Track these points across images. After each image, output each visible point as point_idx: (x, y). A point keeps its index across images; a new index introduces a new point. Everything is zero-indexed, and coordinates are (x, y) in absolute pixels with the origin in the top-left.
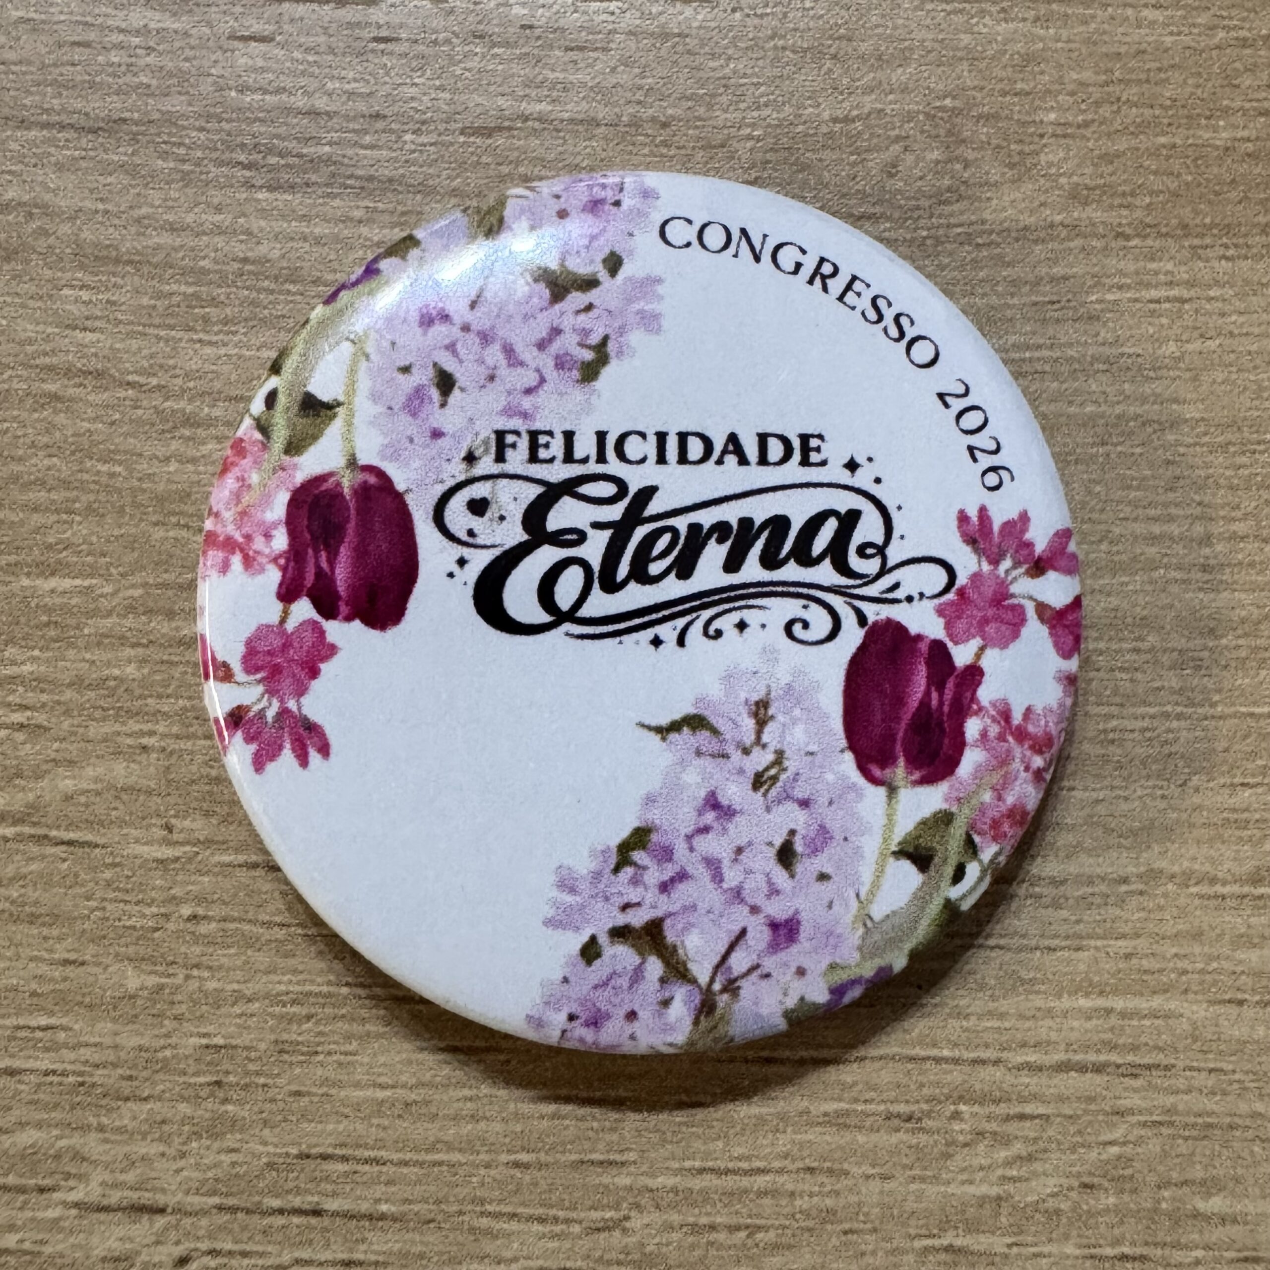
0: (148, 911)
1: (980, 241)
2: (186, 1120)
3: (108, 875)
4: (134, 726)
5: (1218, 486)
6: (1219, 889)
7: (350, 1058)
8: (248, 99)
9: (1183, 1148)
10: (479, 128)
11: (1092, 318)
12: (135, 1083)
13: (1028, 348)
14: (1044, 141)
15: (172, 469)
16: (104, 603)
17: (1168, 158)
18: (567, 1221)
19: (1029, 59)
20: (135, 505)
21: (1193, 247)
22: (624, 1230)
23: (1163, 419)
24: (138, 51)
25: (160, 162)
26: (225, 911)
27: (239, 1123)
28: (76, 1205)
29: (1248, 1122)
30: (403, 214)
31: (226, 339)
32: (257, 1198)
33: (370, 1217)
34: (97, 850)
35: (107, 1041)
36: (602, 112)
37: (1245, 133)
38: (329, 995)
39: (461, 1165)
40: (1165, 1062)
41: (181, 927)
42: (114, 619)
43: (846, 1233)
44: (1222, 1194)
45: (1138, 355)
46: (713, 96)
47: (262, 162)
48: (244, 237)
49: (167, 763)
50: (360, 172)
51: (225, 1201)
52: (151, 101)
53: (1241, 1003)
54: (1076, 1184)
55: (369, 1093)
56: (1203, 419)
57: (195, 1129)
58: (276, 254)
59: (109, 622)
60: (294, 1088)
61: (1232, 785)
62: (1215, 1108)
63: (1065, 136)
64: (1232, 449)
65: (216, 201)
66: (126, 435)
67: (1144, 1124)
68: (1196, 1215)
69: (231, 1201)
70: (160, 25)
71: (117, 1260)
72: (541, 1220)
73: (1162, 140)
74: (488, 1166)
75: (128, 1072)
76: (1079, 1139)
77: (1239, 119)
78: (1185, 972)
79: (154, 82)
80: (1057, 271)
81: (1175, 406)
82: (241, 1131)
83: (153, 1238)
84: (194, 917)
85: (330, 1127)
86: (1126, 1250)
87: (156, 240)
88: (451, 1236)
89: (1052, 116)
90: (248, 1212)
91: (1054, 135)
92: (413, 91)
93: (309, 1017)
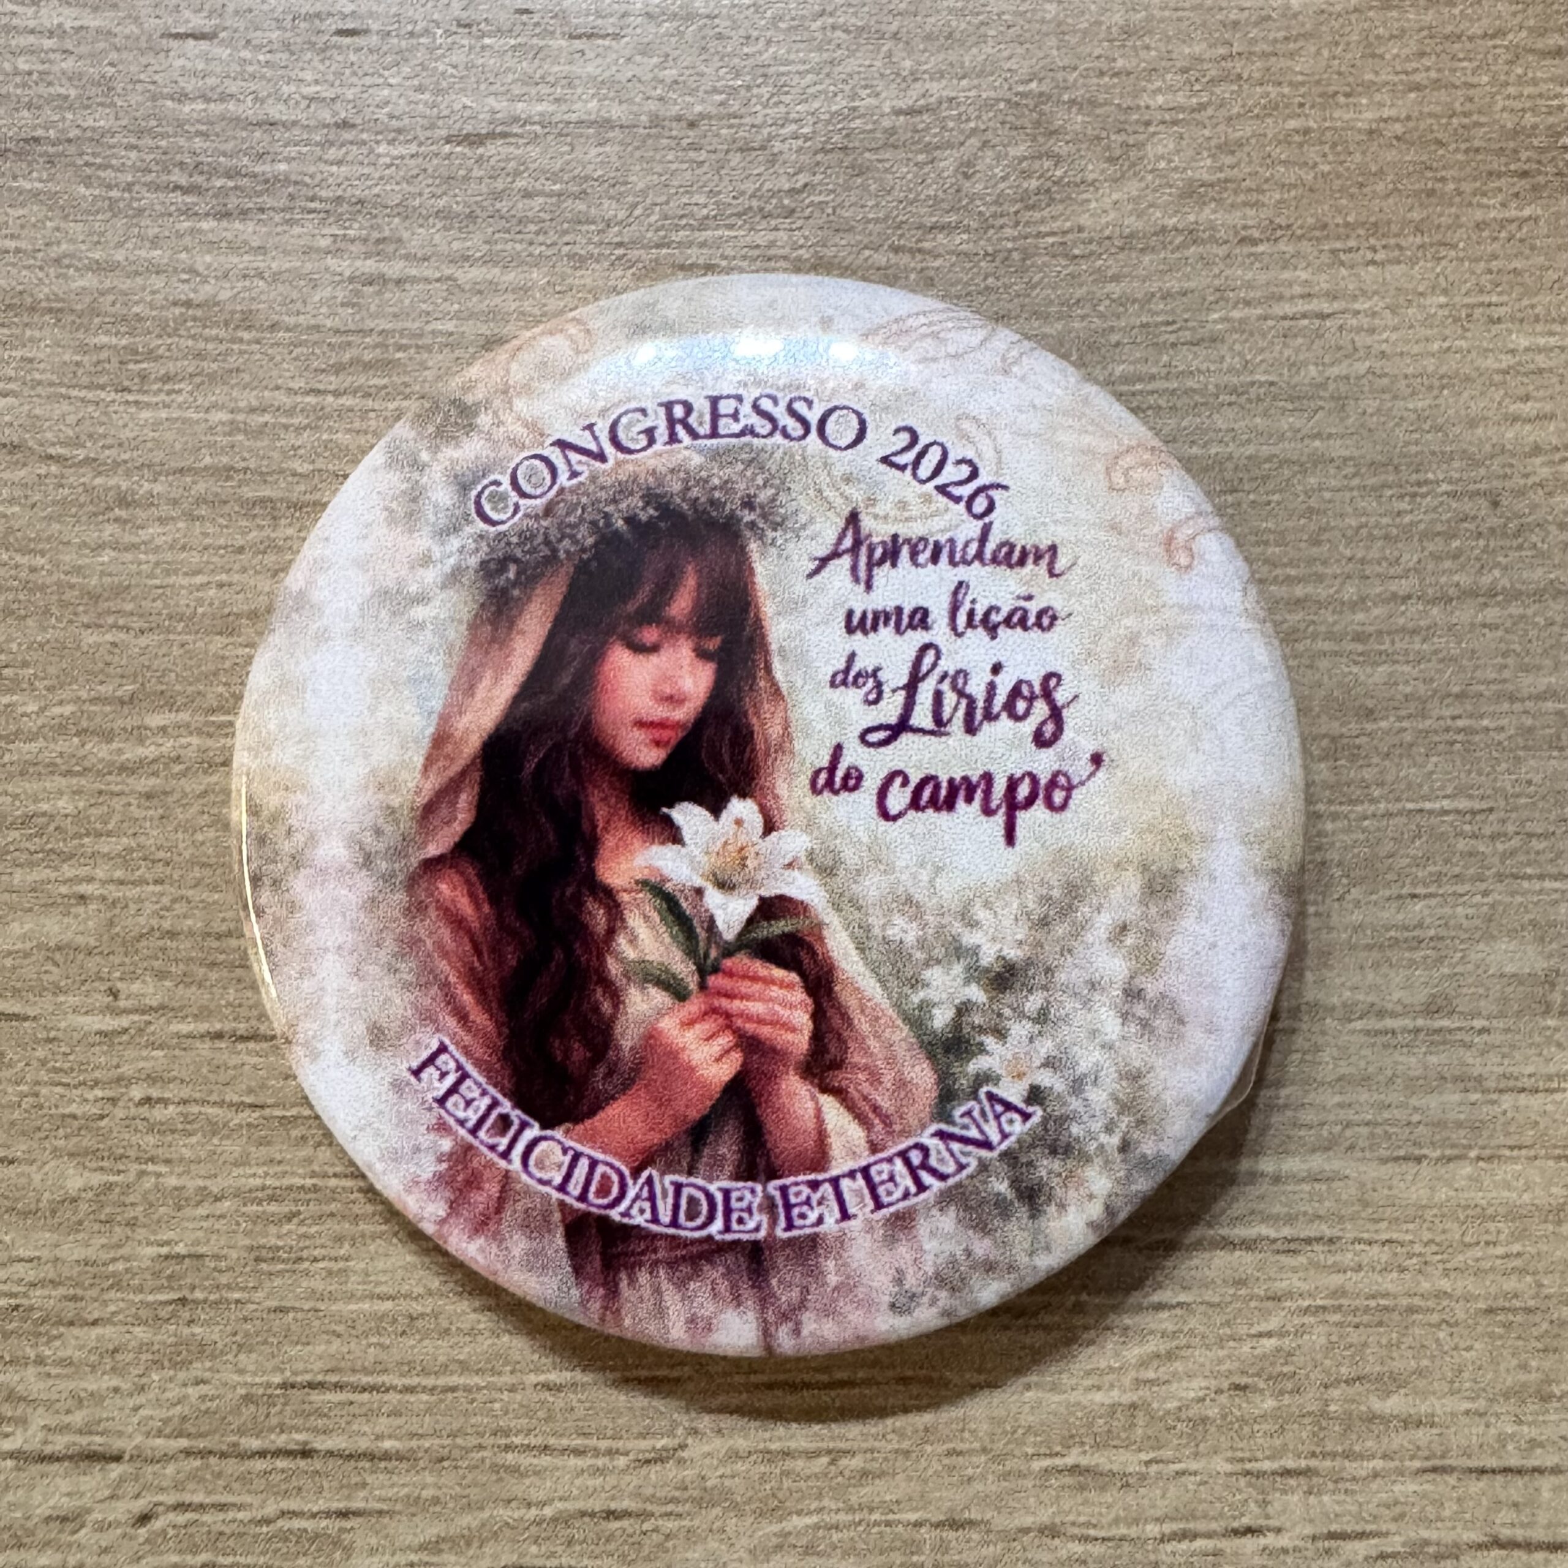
0: (90, 1095)
1: (1076, 252)
2: (144, 1347)
3: (40, 1053)
4: (68, 871)
5: (1371, 538)
6: (1389, 1023)
7: (341, 1264)
8: (187, 109)
9: (1354, 1337)
10: (468, 136)
11: (1214, 340)
12: (79, 1305)
13: (1140, 379)
14: (1152, 129)
15: (106, 559)
16: (30, 725)
17: (1301, 145)
18: (610, 1453)
19: (1127, 31)
20: (63, 604)
21: (1333, 252)
22: (681, 1462)
23: (1304, 459)
24: (52, 56)
25: (82, 190)
26: (185, 1092)
27: (209, 1350)
28: (11, 1455)
29: (1431, 1304)
30: (378, 241)
31: (167, 399)
32: (234, 1438)
33: (370, 1456)
34: (26, 1024)
35: (45, 1254)
36: (617, 112)
37: (1393, 112)
38: (315, 1189)
39: (479, 1389)
40: (1328, 1233)
41: (133, 1111)
42: (41, 743)
43: (950, 1453)
44: (1402, 1391)
45: (1272, 384)
46: (749, 88)
47: (205, 185)
48: (185, 276)
49: (109, 915)
50: (324, 194)
51: (194, 1443)
52: (69, 116)
53: (1418, 1160)
54: (1225, 1385)
55: (366, 1306)
56: (1351, 458)
57: (156, 1357)
58: (224, 295)
59: (33, 747)
60: (274, 1303)
61: (1400, 897)
62: (1391, 1288)
63: (1175, 123)
64: (1389, 493)
65: (152, 232)
66: (49, 518)
67: (1306, 1311)
68: (1372, 1418)
69: (201, 1444)
70: (77, 24)
71: (64, 1519)
72: (578, 1452)
73: (1292, 124)
74: (512, 1389)
75: (72, 1291)
76: (1228, 1331)
77: (1384, 96)
78: (1349, 1125)
79: (73, 93)
80: (1173, 284)
81: (1317, 443)
82: (213, 1357)
83: (107, 1493)
84: (148, 1100)
85: (320, 1349)
86: (1290, 1463)
87: (81, 283)
88: (470, 1477)
89: (1160, 99)
90: (223, 1455)
91: (1164, 122)
92: (386, 92)
93: (290, 1217)
